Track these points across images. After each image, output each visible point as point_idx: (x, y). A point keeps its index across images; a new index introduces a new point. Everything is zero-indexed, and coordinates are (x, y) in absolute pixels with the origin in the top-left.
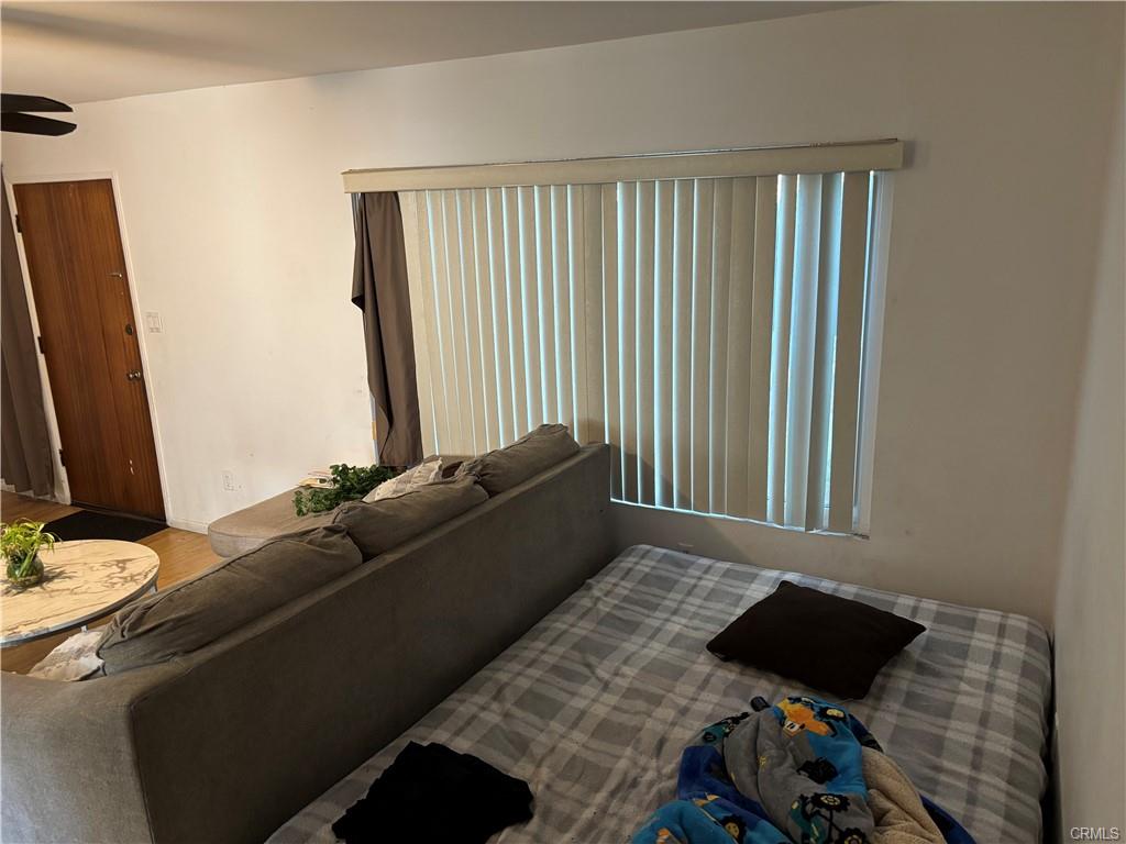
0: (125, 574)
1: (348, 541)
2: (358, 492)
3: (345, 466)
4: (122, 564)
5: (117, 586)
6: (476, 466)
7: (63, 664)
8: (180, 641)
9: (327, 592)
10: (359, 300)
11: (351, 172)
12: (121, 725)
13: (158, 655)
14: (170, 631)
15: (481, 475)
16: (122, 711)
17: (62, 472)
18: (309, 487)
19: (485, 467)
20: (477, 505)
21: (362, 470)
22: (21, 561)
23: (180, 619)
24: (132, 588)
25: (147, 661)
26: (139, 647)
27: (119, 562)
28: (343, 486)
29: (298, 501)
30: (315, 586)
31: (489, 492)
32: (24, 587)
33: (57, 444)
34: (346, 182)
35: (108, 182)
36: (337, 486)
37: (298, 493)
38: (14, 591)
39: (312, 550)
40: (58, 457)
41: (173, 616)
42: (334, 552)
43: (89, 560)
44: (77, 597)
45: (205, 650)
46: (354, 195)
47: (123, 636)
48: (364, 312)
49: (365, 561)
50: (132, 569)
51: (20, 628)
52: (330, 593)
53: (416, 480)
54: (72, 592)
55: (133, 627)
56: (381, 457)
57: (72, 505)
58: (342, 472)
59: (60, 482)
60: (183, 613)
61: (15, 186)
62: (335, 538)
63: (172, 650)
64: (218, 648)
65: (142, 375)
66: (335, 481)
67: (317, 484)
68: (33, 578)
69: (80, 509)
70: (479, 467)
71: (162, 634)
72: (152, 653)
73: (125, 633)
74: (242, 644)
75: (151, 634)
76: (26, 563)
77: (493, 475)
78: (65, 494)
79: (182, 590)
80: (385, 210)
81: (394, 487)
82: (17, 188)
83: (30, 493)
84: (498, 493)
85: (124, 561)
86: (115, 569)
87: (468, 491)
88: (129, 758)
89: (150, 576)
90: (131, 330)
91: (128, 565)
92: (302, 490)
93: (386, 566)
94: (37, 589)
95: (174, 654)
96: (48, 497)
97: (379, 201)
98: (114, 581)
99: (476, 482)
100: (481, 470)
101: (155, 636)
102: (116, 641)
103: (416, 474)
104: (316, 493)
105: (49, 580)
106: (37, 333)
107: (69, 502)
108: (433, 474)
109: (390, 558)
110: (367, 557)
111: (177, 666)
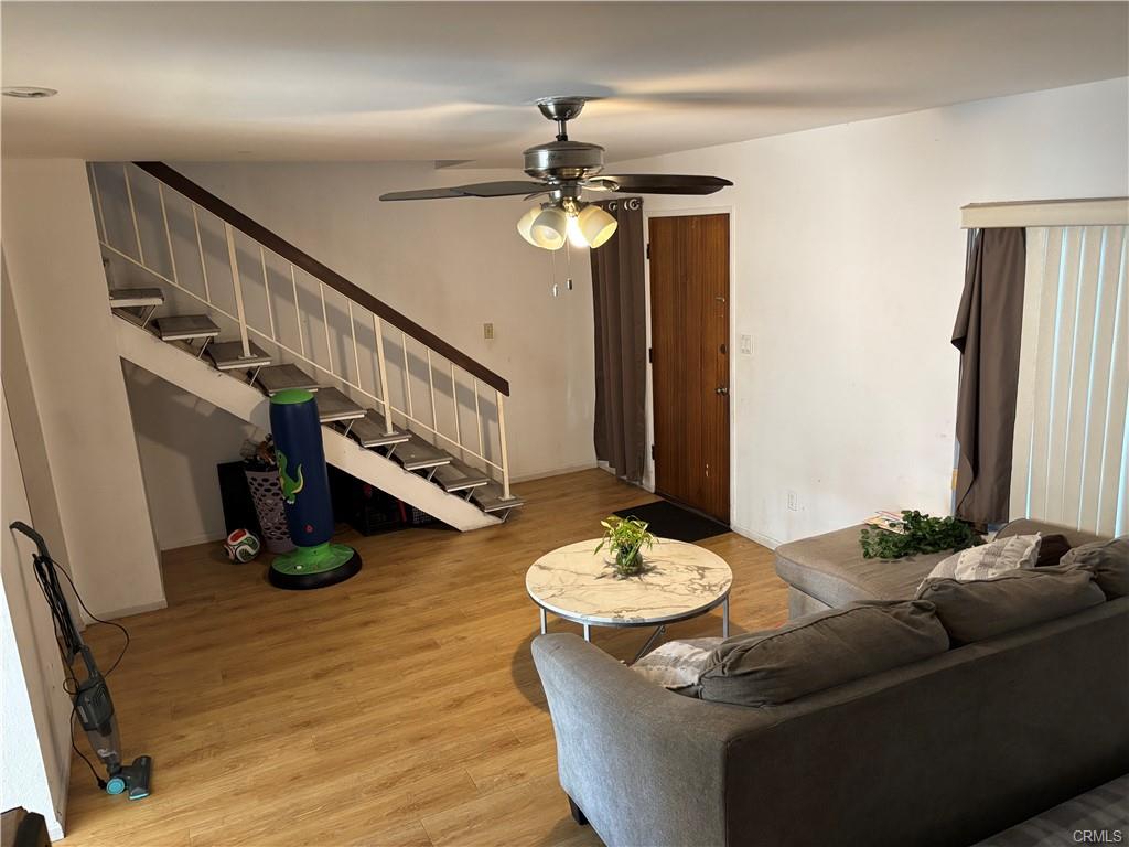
0: (704, 582)
1: (936, 622)
2: (930, 544)
3: (917, 513)
4: (702, 570)
5: (698, 592)
6: (1094, 558)
7: (663, 668)
8: (771, 692)
9: (913, 674)
10: (959, 342)
11: (972, 206)
12: (717, 757)
13: (751, 699)
14: (763, 679)
15: (1097, 570)
16: (719, 746)
17: (651, 464)
18: (876, 527)
19: (1105, 561)
20: (1090, 608)
21: (936, 520)
22: (627, 552)
23: (772, 671)
24: (709, 598)
25: (742, 702)
26: (735, 687)
27: (699, 568)
28: (913, 535)
29: (865, 544)
30: (900, 665)
31: (1106, 595)
32: (627, 574)
33: (651, 440)
34: (964, 216)
35: (727, 216)
36: (907, 533)
37: (865, 532)
38: (619, 576)
39: (897, 625)
40: (650, 451)
41: (767, 666)
42: (921, 633)
43: (676, 560)
44: (667, 595)
45: (791, 706)
46: (971, 231)
47: (724, 673)
48: (963, 352)
49: (951, 648)
50: (710, 578)
51: (624, 613)
52: (914, 676)
53: (1007, 554)
54: (662, 588)
55: (733, 666)
56: (958, 510)
57: (655, 493)
58: (914, 518)
59: (648, 472)
60: (774, 665)
61: (650, 219)
62: (923, 617)
63: (763, 698)
64: (804, 708)
65: (728, 390)
66: (906, 527)
67: (885, 525)
68: (634, 568)
69: (660, 499)
70: (1097, 561)
71: (756, 680)
72: (745, 696)
73: (726, 670)
74: (825, 709)
75: (747, 678)
76: (631, 555)
77: (1115, 574)
78: (650, 483)
79: (775, 640)
80: (1007, 248)
81: (981, 558)
82: (653, 221)
83: (625, 478)
84: (1120, 596)
85: (704, 569)
86: (696, 575)
87: (1081, 590)
88: (718, 787)
89: (725, 589)
90: (725, 350)
91: (707, 573)
92: (868, 528)
93: (977, 660)
94: (636, 578)
95: (764, 702)
96: (638, 483)
97: (1001, 238)
98: (696, 586)
99: (1092, 579)
100: (1099, 564)
101: (750, 681)
102: (717, 674)
103: (1008, 547)
104: (884, 537)
105: (646, 572)
106: (649, 345)
107: (653, 490)
108: (1028, 550)
109: (982, 651)
110: (956, 643)
111: (766, 716)
